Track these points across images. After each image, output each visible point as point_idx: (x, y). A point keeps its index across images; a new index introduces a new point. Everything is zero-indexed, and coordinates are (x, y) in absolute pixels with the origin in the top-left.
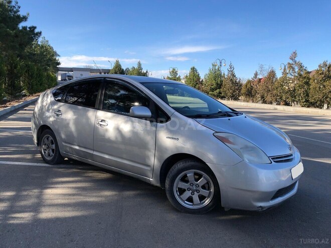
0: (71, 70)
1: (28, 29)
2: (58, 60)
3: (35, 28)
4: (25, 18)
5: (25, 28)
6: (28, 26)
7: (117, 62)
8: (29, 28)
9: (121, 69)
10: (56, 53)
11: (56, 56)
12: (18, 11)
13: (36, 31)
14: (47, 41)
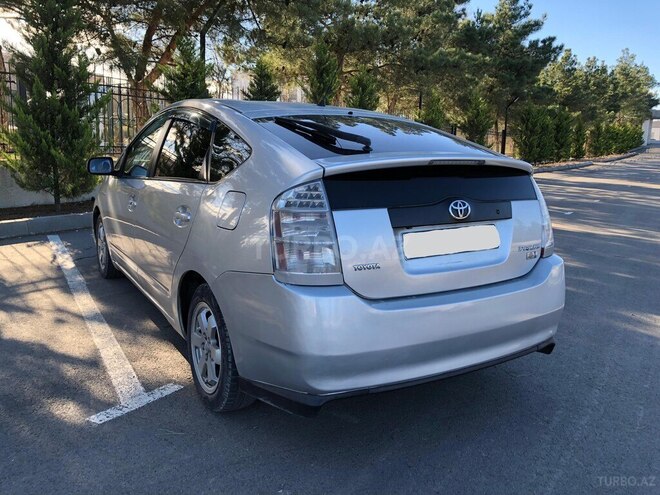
1: (540, 45)
2: (656, 94)
3: (552, 39)
4: (537, 25)
5: (534, 44)
6: (542, 39)
8: (544, 41)
10: (652, 79)
11: (652, 87)
12: (527, 14)
13: (555, 44)
14: (633, 57)
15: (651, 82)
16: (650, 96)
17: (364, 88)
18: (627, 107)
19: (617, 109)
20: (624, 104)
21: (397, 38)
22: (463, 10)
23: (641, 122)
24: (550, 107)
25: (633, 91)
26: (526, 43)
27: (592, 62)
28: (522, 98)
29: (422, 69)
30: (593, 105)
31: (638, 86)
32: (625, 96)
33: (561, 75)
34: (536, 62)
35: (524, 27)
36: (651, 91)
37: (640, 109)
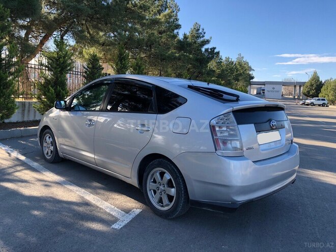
0: (264, 84)
1: (209, 50)
2: (252, 74)
3: (215, 48)
4: (208, 42)
5: (207, 50)
6: (210, 48)
7: (315, 73)
8: (211, 49)
9: (318, 81)
10: (250, 67)
11: (250, 71)
12: (203, 36)
13: (216, 51)
14: (243, 58)
15: (250, 69)
16: (250, 75)
17: (140, 67)
18: (241, 79)
19: (238, 80)
20: (240, 78)
21: (153, 44)
22: (177, 32)
23: (247, 86)
24: (213, 79)
25: (243, 73)
26: (203, 49)
27: (227, 59)
28: (203, 75)
29: (164, 59)
30: (229, 78)
31: (245, 70)
32: (241, 75)
33: (216, 64)
34: (208, 58)
35: (202, 42)
36: (251, 73)
37: (246, 81)
